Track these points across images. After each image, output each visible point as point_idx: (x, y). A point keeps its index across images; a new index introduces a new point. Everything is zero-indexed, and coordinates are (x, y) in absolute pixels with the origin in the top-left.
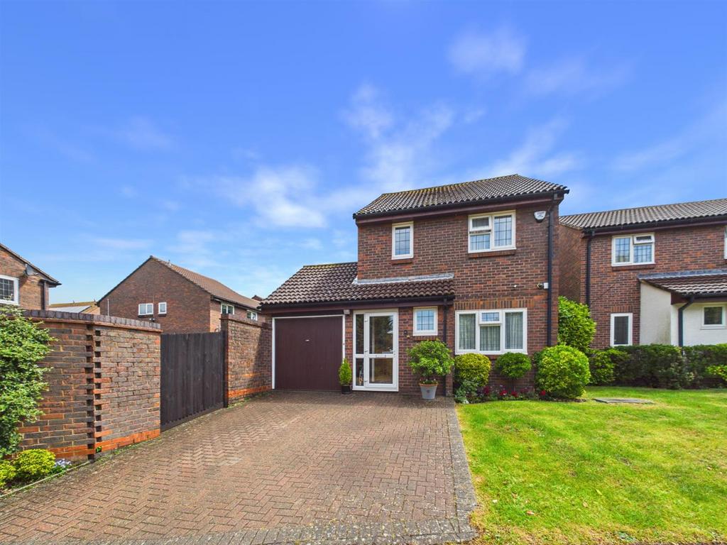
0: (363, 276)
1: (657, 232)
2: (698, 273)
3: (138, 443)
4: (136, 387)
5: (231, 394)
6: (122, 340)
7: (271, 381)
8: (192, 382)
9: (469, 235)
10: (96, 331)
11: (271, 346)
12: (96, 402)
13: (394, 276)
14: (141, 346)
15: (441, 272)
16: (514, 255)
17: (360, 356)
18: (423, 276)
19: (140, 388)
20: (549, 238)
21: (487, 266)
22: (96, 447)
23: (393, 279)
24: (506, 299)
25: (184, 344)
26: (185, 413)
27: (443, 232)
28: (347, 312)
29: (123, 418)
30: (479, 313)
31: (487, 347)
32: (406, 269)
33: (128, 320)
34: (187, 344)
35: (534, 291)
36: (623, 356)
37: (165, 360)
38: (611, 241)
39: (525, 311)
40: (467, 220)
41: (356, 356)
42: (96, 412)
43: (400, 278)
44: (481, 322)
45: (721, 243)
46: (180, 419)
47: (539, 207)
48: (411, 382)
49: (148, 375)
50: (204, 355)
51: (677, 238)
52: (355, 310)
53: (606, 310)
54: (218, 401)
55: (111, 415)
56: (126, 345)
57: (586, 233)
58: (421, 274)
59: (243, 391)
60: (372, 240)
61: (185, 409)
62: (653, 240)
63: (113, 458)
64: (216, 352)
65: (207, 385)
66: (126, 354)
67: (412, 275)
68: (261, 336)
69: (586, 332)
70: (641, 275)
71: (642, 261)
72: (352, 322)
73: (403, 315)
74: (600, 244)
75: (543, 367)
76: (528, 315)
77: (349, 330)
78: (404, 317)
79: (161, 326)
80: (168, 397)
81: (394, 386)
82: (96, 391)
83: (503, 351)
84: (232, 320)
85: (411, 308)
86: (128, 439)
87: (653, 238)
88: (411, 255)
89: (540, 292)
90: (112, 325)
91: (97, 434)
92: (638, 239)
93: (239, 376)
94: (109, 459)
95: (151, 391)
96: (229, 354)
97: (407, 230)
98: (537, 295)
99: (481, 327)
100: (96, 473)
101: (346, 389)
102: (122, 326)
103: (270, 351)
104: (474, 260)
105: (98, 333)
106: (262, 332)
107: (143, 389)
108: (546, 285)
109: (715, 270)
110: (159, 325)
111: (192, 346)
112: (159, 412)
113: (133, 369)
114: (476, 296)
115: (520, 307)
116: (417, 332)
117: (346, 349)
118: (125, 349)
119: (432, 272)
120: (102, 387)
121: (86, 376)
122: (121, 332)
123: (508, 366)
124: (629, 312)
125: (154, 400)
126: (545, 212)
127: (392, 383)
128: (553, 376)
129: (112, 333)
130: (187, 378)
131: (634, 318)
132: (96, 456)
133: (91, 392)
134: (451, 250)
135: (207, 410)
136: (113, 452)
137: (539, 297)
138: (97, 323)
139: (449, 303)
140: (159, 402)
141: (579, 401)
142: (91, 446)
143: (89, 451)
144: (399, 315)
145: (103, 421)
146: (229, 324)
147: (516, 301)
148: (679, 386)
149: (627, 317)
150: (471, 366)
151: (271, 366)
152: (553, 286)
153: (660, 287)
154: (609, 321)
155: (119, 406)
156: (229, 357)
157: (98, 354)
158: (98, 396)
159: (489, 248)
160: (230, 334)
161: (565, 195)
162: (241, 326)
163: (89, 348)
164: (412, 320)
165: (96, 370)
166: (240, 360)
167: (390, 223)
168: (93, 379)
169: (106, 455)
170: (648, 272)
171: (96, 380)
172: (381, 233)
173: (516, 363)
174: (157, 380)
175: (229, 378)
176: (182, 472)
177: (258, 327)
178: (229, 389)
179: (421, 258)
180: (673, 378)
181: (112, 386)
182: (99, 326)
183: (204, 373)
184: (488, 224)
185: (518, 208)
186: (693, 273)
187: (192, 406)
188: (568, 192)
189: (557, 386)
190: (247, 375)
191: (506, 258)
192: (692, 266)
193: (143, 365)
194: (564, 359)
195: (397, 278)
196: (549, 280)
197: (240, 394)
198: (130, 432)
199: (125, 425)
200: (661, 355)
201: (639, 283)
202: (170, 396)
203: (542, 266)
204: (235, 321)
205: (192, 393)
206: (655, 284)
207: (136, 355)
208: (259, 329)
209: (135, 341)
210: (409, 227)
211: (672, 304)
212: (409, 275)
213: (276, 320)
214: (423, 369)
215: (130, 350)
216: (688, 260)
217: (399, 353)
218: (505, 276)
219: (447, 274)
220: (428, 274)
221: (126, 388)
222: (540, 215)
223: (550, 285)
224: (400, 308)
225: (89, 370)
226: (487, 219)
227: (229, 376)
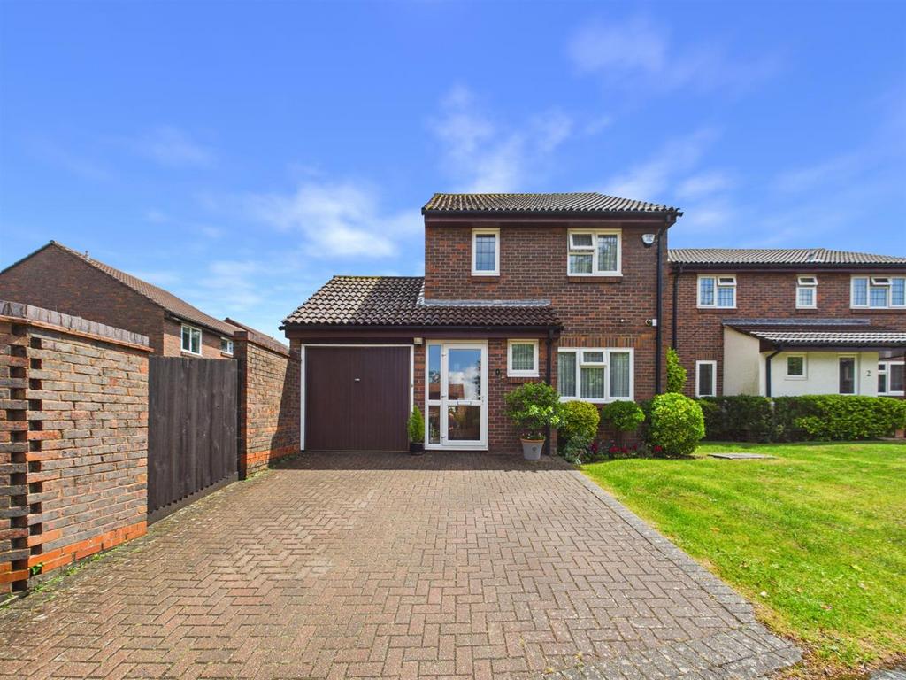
0: (432, 294)
1: (738, 274)
2: (774, 321)
3: (110, 550)
4: (106, 448)
5: (251, 460)
6: (82, 360)
7: (299, 438)
8: (194, 440)
9: (569, 254)
10: (33, 339)
11: (299, 386)
12: (32, 477)
13: (474, 298)
14: (116, 374)
15: (534, 297)
16: (619, 283)
17: (435, 403)
18: (512, 301)
19: (113, 449)
20: (658, 267)
21: (590, 294)
22: (31, 564)
23: (473, 301)
24: (611, 335)
25: (183, 375)
26: (182, 492)
27: (537, 246)
28: (418, 341)
29: (82, 507)
30: (580, 352)
31: (588, 394)
32: (490, 289)
33: (93, 324)
34: (188, 377)
35: (642, 328)
36: (712, 407)
37: (153, 401)
38: (696, 280)
39: (631, 351)
40: (566, 234)
41: (429, 402)
42: (32, 498)
43: (483, 301)
44: (583, 363)
45: (793, 292)
46: (175, 502)
47: (649, 229)
48: (505, 438)
49: (127, 427)
50: (212, 396)
51: (756, 283)
52: (429, 339)
53: (692, 356)
54: (230, 469)
55: (62, 500)
56: (89, 370)
57: (673, 268)
58: (510, 298)
59: (265, 452)
60: (444, 246)
61: (183, 484)
62: (735, 283)
63: (68, 583)
64: (229, 391)
65: (216, 444)
66: (90, 388)
67: (499, 298)
68: (288, 370)
69: (679, 380)
70: (724, 320)
71: (725, 305)
72: (424, 355)
73: (494, 348)
74: (685, 282)
75: (658, 419)
76: (635, 356)
77: (420, 366)
78: (497, 352)
79: (150, 342)
80: (156, 464)
81: (482, 444)
82: (31, 456)
83: (608, 399)
84: (253, 343)
85: (505, 340)
86: (92, 544)
87: (735, 280)
88: (496, 272)
89: (648, 330)
90: (64, 329)
91: (33, 540)
92: (722, 280)
93: (261, 430)
94: (58, 586)
95: (133, 455)
96: (248, 395)
97: (492, 239)
98: (644, 332)
99: (582, 369)
100: (42, 617)
101: (416, 449)
102: (84, 333)
103: (298, 394)
104: (574, 285)
105: (36, 344)
106: (289, 365)
107: (119, 451)
108: (654, 322)
109: (788, 320)
110: (146, 340)
111: (194, 381)
112: (145, 491)
113: (101, 415)
114: (577, 330)
115: (627, 346)
116: (512, 373)
117: (415, 393)
118: (88, 377)
119: (523, 297)
120: (43, 447)
121: (11, 425)
122: (81, 345)
123: (619, 417)
124: (713, 360)
125: (138, 470)
126: (654, 236)
127: (479, 439)
128: (672, 429)
129: (65, 346)
130: (187, 434)
131: (718, 366)
132: (31, 583)
133: (20, 458)
134: (547, 271)
135: (215, 484)
136: (64, 572)
137: (647, 335)
138: (35, 323)
139: (555, 336)
140: (145, 475)
141: (693, 458)
142: (18, 564)
143: (15, 575)
144: (489, 348)
145: (46, 513)
146: (249, 349)
147: (622, 338)
148: (769, 440)
149: (711, 365)
150: (580, 416)
151: (299, 416)
152: (663, 323)
153: (747, 334)
154: (695, 369)
155: (76, 483)
156: (248, 401)
157: (36, 384)
158: (36, 466)
159: (591, 272)
160: (249, 364)
161: (678, 217)
162: (264, 353)
163: (17, 372)
164: (506, 355)
165: (32, 415)
166: (262, 406)
167: (470, 226)
168: (25, 432)
169: (50, 579)
170: (729, 317)
171: (32, 435)
172: (457, 239)
173: (628, 414)
174: (142, 435)
175: (248, 434)
176: (236, 597)
177: (284, 356)
178: (248, 450)
179: (509, 277)
180: (763, 431)
181: (63, 445)
182: (39, 329)
183: (211, 424)
184: (591, 244)
185: (624, 227)
186: (770, 321)
187: (194, 478)
188: (681, 214)
189: (675, 441)
190: (271, 429)
191: (611, 287)
192: (769, 314)
193: (118, 407)
194: (680, 408)
195: (478, 301)
196: (658, 316)
197: (261, 458)
198: (96, 531)
199: (86, 519)
200: (753, 407)
201: (722, 327)
202: (161, 463)
203: (651, 299)
204: (257, 345)
205: (194, 457)
206: (743, 330)
207: (107, 390)
208: (285, 360)
209: (106, 364)
210: (494, 236)
211: (761, 351)
212: (495, 298)
213: (306, 348)
214: (534, 419)
215: (96, 380)
216: (765, 307)
217: (489, 400)
218: (609, 308)
219: (542, 301)
220: (518, 298)
221: (89, 450)
222: (648, 239)
223: (658, 322)
224: (490, 339)
225: (15, 415)
226: (589, 237)
227: (248, 430)
